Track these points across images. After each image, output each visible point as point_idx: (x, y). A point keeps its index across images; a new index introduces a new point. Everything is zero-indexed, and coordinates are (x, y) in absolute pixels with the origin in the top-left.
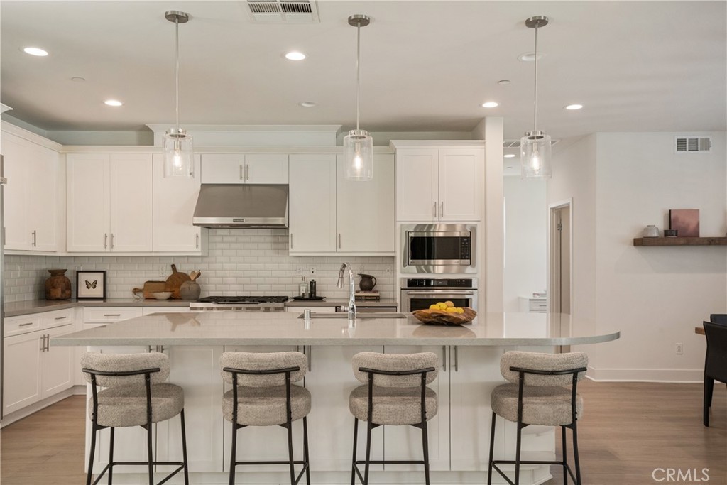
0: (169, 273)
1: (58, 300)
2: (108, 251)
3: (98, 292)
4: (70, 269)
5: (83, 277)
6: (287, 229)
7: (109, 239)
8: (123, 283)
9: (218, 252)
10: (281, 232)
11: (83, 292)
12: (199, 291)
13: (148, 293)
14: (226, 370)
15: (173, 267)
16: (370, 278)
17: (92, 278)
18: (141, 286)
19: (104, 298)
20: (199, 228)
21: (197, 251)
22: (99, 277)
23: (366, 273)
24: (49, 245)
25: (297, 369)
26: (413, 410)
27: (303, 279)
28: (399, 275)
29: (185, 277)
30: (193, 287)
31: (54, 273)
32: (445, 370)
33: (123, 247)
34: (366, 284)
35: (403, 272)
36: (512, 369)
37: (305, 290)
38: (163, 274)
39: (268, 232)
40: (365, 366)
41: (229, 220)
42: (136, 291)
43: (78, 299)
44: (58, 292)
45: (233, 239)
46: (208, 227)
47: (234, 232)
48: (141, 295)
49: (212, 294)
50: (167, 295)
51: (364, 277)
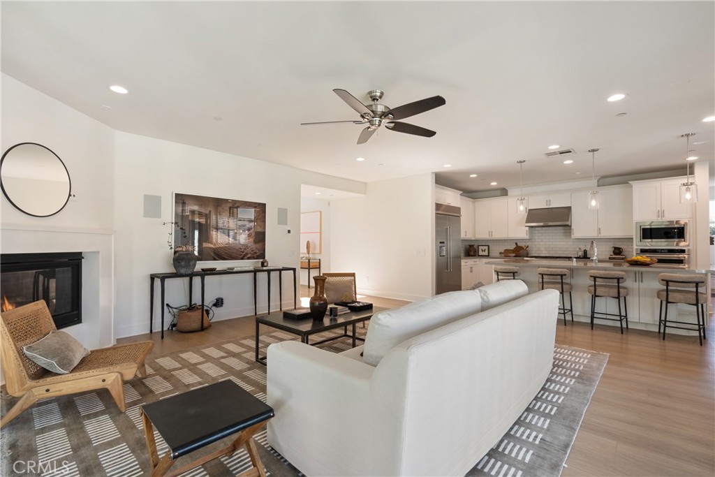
0: (515, 246)
1: (472, 256)
2: (490, 238)
3: (486, 253)
4: (476, 244)
5: (480, 248)
6: (571, 226)
7: (491, 233)
8: (496, 250)
9: (536, 237)
10: (568, 228)
11: (481, 253)
12: (528, 254)
13: (506, 254)
14: (540, 274)
15: (516, 244)
16: (620, 248)
17: (484, 248)
18: (503, 251)
19: (488, 256)
20: (527, 228)
21: (527, 237)
22: (486, 248)
23: (617, 246)
24: (470, 236)
25: (565, 275)
26: (614, 293)
27: (580, 249)
28: (635, 247)
29: (522, 248)
30: (525, 252)
31: (471, 246)
32: (636, 281)
33: (496, 236)
34: (616, 251)
35: (637, 246)
36: (662, 280)
37: (581, 254)
38: (513, 247)
39: (561, 228)
40: (592, 275)
41: (542, 224)
42: (501, 253)
43: (479, 256)
44: (472, 253)
45: (543, 232)
46: (532, 227)
47: (544, 228)
48: (503, 255)
49: (534, 255)
50: (514, 255)
51: (615, 248)
